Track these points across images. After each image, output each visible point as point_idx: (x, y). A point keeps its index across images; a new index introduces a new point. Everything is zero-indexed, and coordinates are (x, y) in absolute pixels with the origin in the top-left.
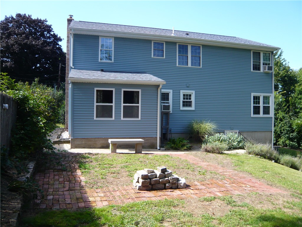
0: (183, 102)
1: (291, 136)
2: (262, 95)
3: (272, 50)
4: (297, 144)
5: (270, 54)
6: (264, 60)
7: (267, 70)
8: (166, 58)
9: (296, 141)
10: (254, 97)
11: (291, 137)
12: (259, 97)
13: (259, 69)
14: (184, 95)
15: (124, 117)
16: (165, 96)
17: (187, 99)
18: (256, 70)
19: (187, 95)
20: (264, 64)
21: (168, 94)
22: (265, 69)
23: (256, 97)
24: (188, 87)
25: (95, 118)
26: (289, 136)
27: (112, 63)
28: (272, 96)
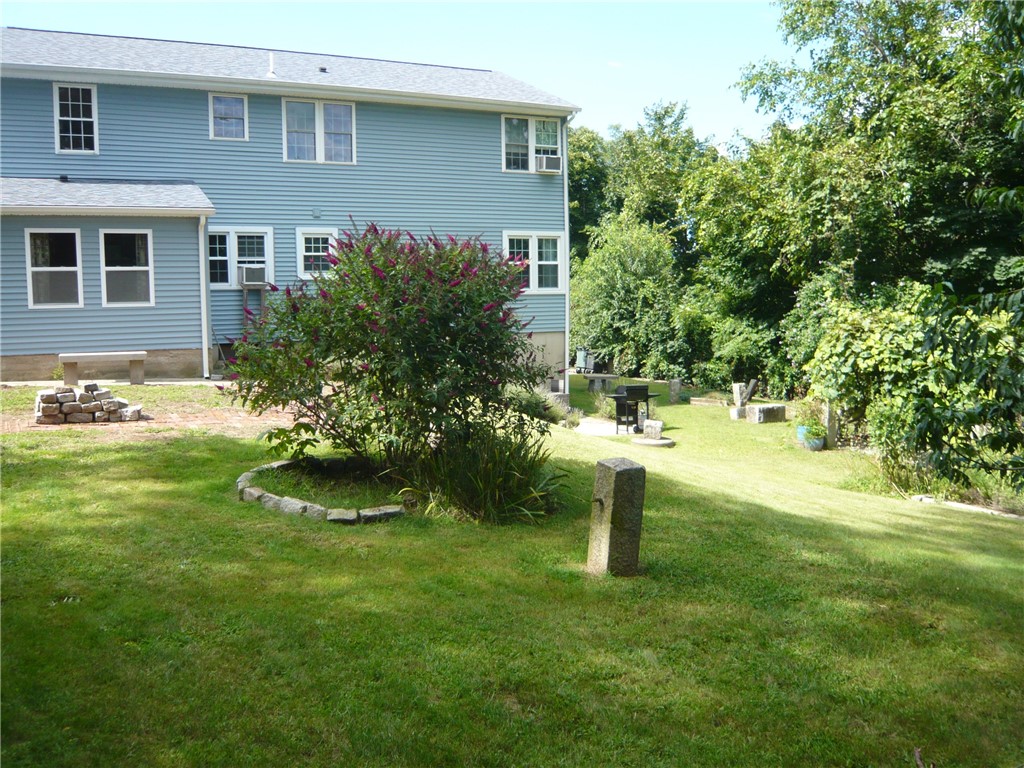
0: (306, 258)
1: (670, 348)
2: (534, 238)
3: (562, 115)
4: (684, 371)
5: (556, 123)
6: (538, 140)
7: (544, 169)
8: (252, 140)
9: (681, 363)
10: (511, 241)
11: (669, 351)
12: (526, 243)
13: (525, 165)
14: (308, 241)
15: (110, 299)
16: (253, 243)
17: (317, 250)
18: (518, 168)
19: (317, 240)
20: (538, 151)
21: (262, 237)
22: (541, 167)
23: (519, 241)
24: (317, 218)
25: (31, 305)
26: (666, 348)
27: (95, 155)
28: (562, 238)
